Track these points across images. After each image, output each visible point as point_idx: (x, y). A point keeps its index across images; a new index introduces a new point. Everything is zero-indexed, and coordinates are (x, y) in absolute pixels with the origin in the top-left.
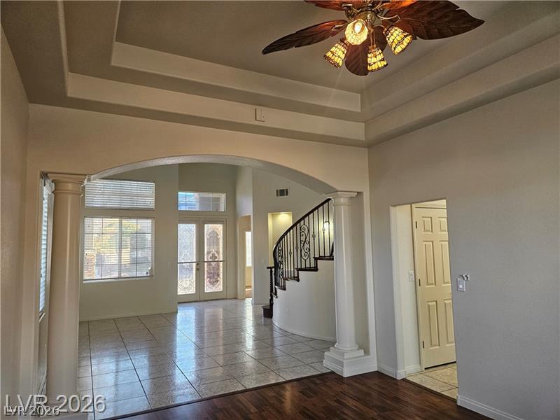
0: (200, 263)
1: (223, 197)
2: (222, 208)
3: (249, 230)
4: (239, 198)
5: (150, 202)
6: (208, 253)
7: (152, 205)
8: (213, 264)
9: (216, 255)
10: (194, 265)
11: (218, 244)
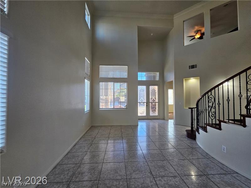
0: (148, 103)
1: (158, 74)
2: (157, 78)
3: (172, 88)
4: (166, 74)
5: (125, 75)
6: (151, 99)
7: (126, 77)
8: (154, 103)
9: (155, 99)
10: (145, 103)
11: (155, 95)
